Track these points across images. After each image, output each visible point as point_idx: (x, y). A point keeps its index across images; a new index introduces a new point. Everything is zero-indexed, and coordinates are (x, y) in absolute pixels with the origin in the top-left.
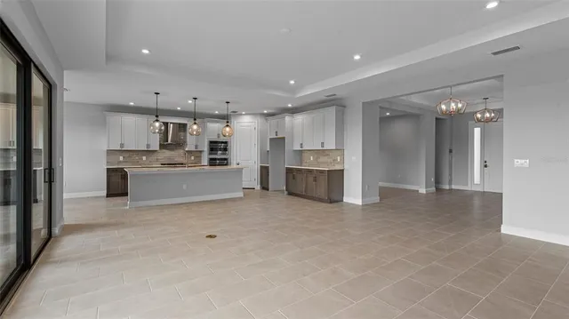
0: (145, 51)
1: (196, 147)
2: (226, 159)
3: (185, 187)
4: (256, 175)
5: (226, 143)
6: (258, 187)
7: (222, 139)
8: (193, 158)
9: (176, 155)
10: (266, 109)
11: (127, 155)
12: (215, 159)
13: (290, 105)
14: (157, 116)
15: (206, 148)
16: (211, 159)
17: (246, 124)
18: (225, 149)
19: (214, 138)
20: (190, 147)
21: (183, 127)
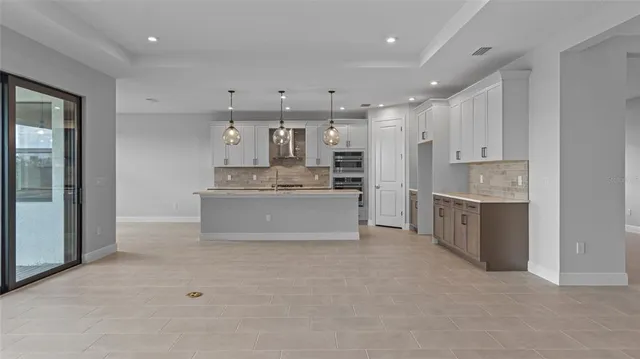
0: (152, 39)
1: (318, 161)
2: (359, 180)
3: (268, 217)
4: (403, 206)
5: (359, 154)
6: (406, 227)
7: (353, 148)
8: (317, 177)
9: (294, 173)
10: (412, 94)
11: (234, 173)
12: (342, 180)
13: (434, 83)
14: (232, 122)
15: (330, 163)
16: (337, 180)
17: (390, 123)
18: (359, 165)
19: (342, 147)
20: (310, 162)
21: (299, 134)
